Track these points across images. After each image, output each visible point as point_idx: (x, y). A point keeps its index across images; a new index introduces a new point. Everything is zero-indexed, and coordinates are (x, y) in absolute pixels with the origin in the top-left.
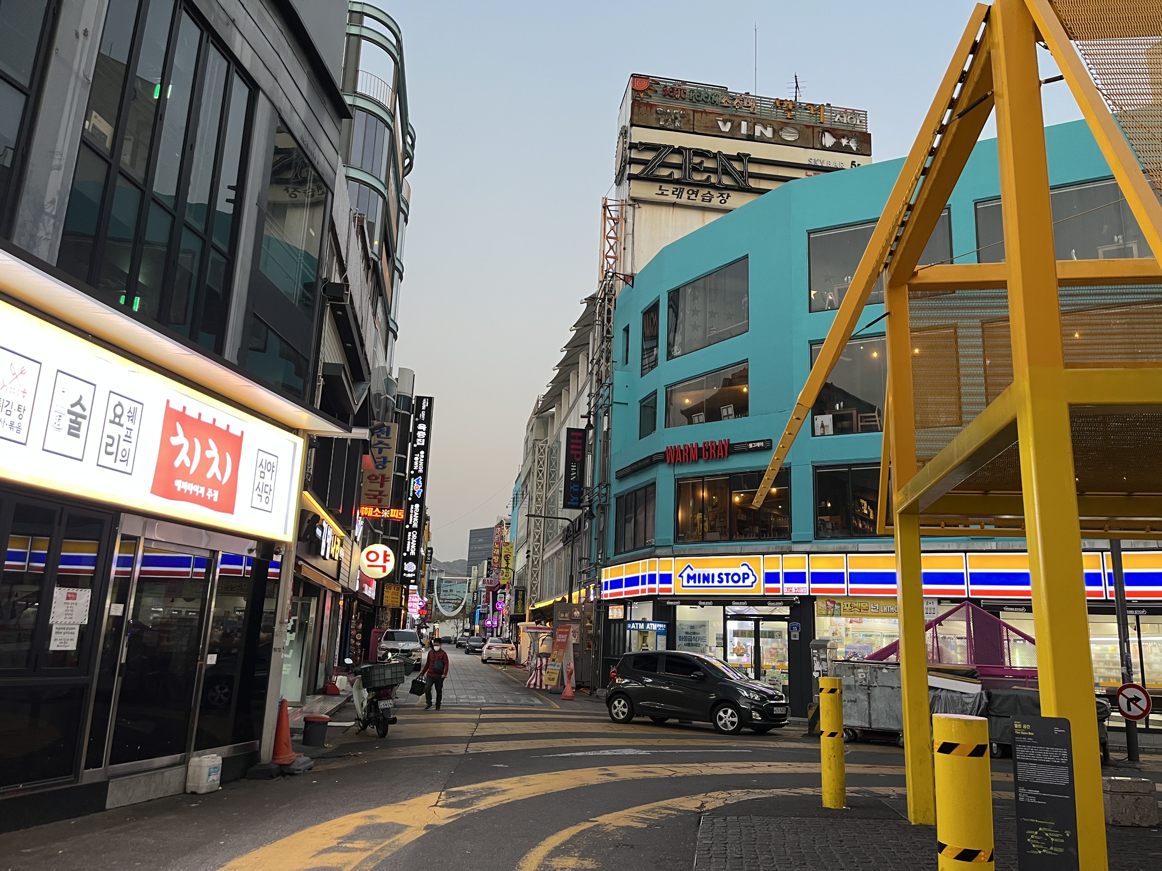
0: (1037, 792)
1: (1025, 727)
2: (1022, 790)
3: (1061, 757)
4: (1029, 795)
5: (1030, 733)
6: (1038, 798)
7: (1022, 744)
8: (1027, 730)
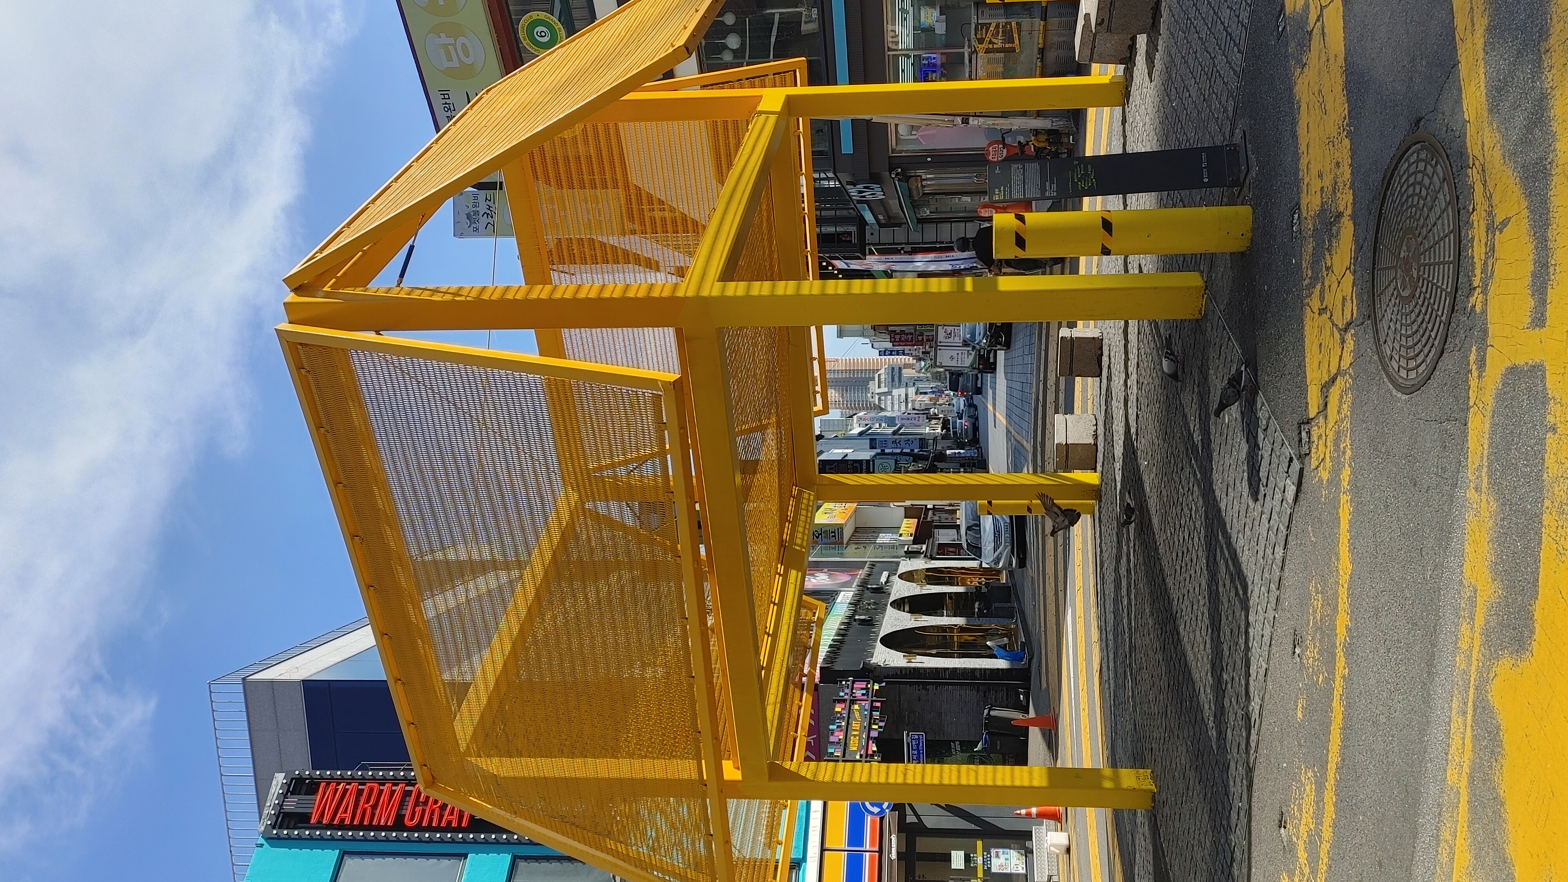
0: (1048, 184)
1: (997, 193)
3: (1018, 168)
4: (1051, 189)
6: (1052, 183)
8: (1000, 191)
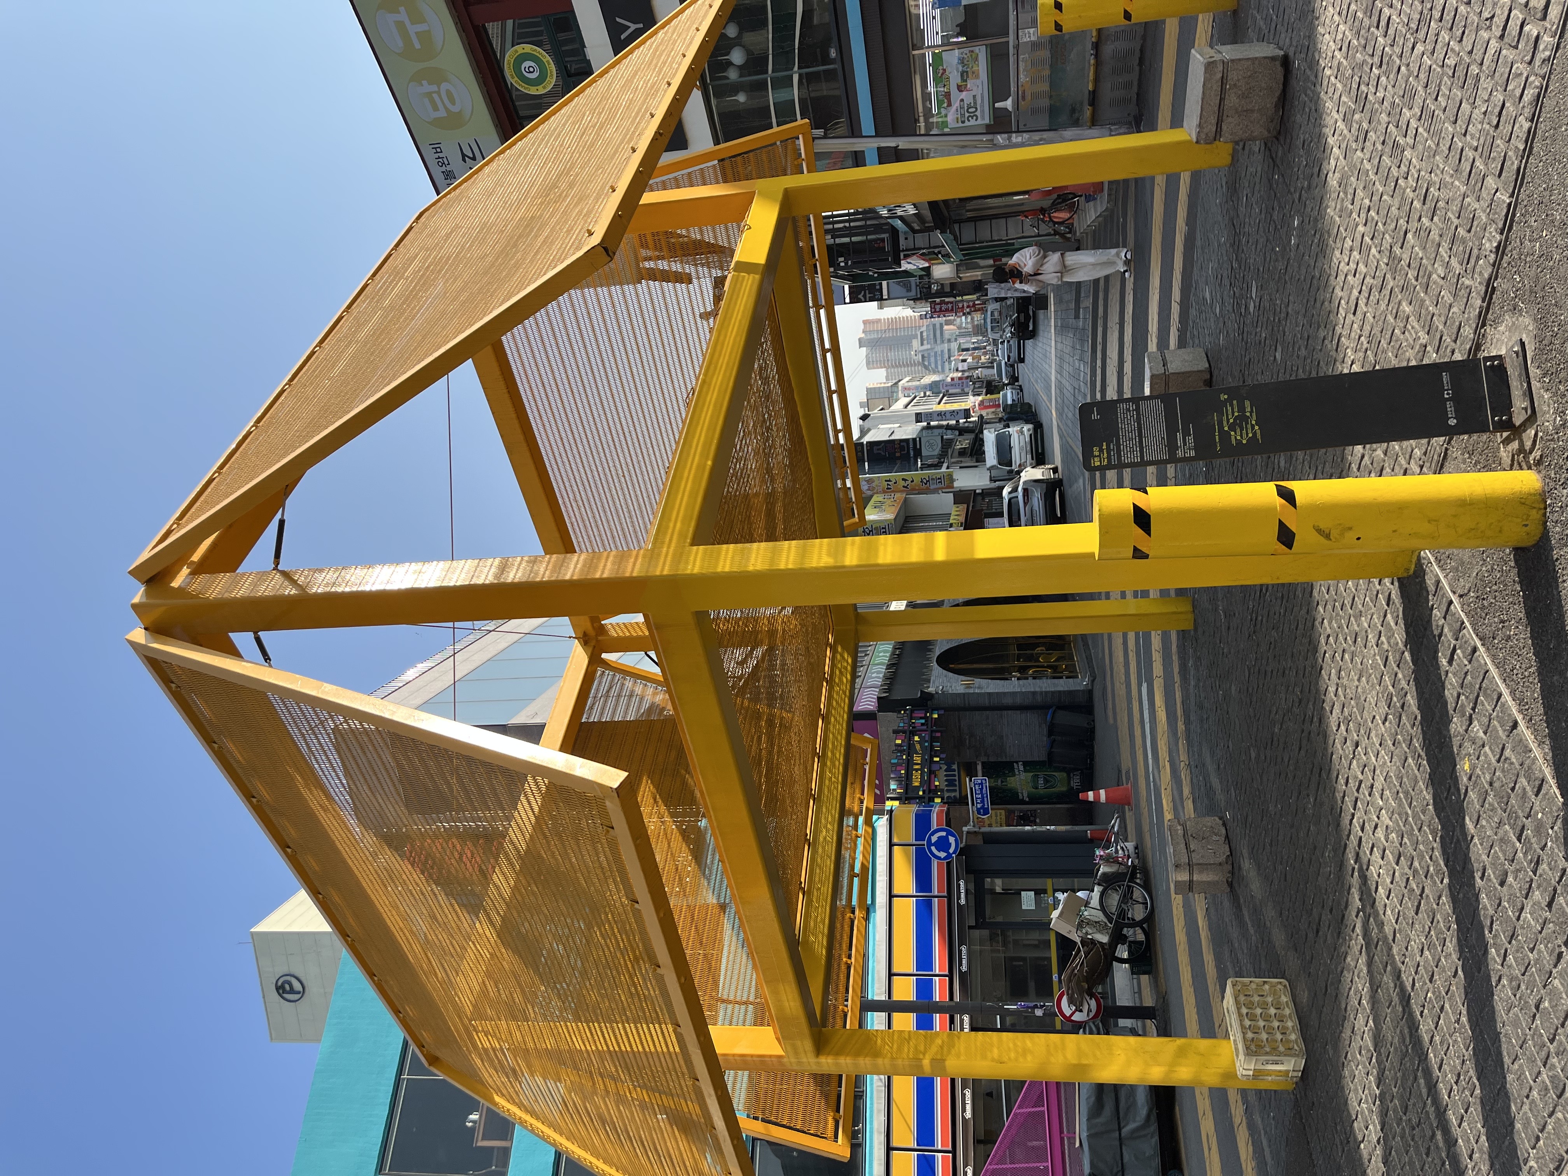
0: (1179, 436)
1: (1097, 453)
2: (1180, 454)
3: (1129, 410)
4: (1185, 444)
5: (1104, 447)
6: (1186, 434)
7: (1119, 456)
8: (1101, 451)
